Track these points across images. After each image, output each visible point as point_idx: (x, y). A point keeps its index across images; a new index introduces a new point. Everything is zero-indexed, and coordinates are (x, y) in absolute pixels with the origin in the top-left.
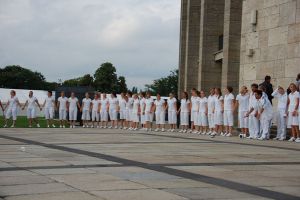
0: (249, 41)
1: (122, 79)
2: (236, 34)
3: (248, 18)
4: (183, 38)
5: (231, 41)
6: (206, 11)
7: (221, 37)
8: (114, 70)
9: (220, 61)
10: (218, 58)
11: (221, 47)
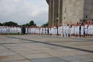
0: (64, 15)
1: (35, 24)
2: (61, 14)
3: (64, 10)
4: (49, 15)
5: (60, 15)
6: (54, 9)
7: (58, 14)
8: (34, 22)
9: (58, 20)
10: (57, 19)
11: (58, 17)
